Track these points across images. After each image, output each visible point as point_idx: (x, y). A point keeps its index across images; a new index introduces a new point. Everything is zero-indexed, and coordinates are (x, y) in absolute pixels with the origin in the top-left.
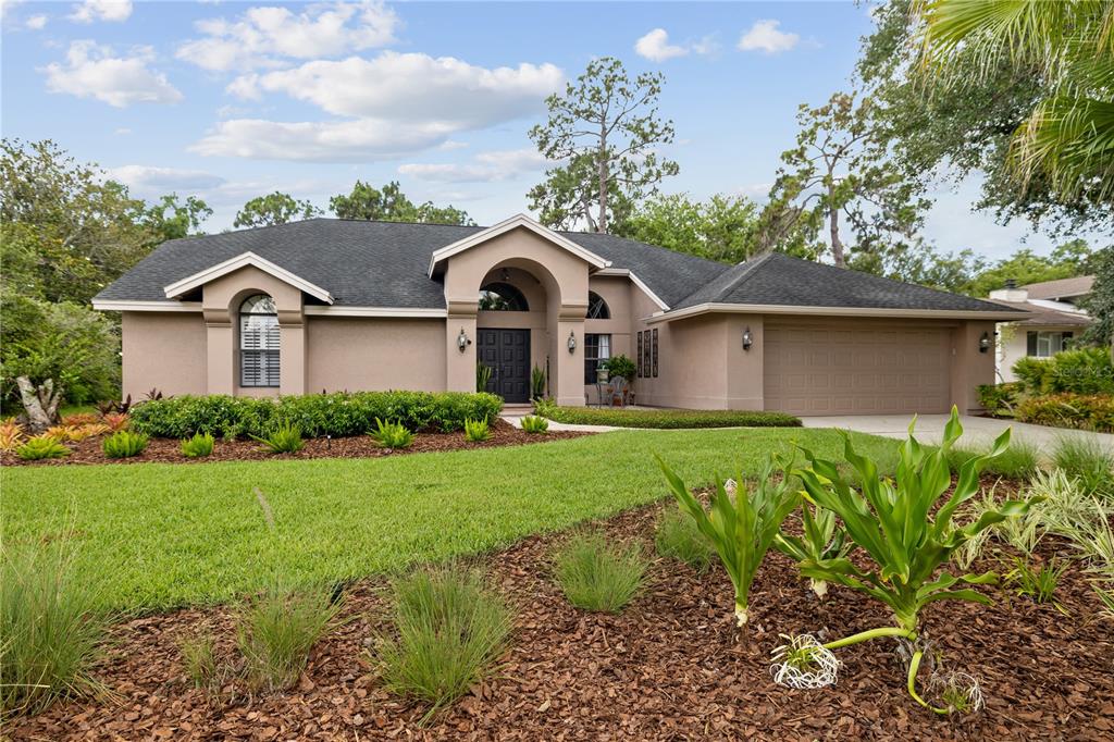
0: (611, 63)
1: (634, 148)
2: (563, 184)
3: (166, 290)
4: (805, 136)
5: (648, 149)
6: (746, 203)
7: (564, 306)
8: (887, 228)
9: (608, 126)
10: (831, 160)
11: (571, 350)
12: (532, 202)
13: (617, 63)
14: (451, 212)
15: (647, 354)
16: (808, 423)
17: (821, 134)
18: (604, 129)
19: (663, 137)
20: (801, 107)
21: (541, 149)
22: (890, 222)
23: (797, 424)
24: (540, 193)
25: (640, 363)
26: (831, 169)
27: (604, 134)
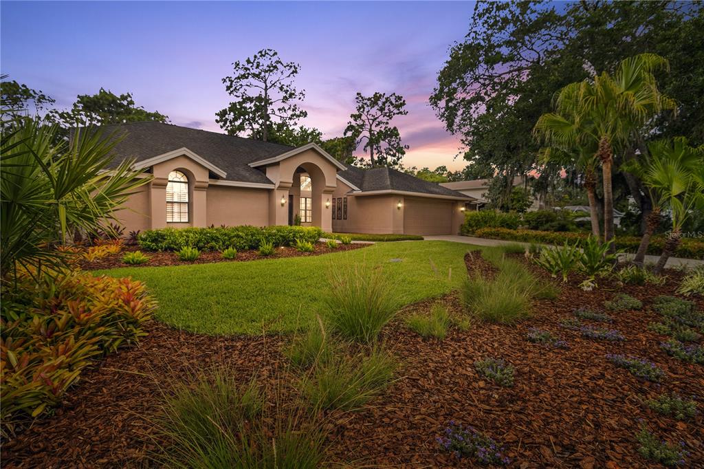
0: (272, 53)
1: (285, 99)
2: (237, 110)
4: (360, 108)
5: (292, 102)
6: (317, 132)
8: (390, 154)
9: (269, 85)
10: (371, 121)
11: (327, 207)
12: (218, 118)
13: (275, 54)
17: (366, 109)
18: (266, 86)
19: (298, 97)
20: (358, 94)
21: (227, 90)
22: (392, 153)
23: (423, 239)
24: (223, 114)
26: (371, 125)
27: (266, 89)
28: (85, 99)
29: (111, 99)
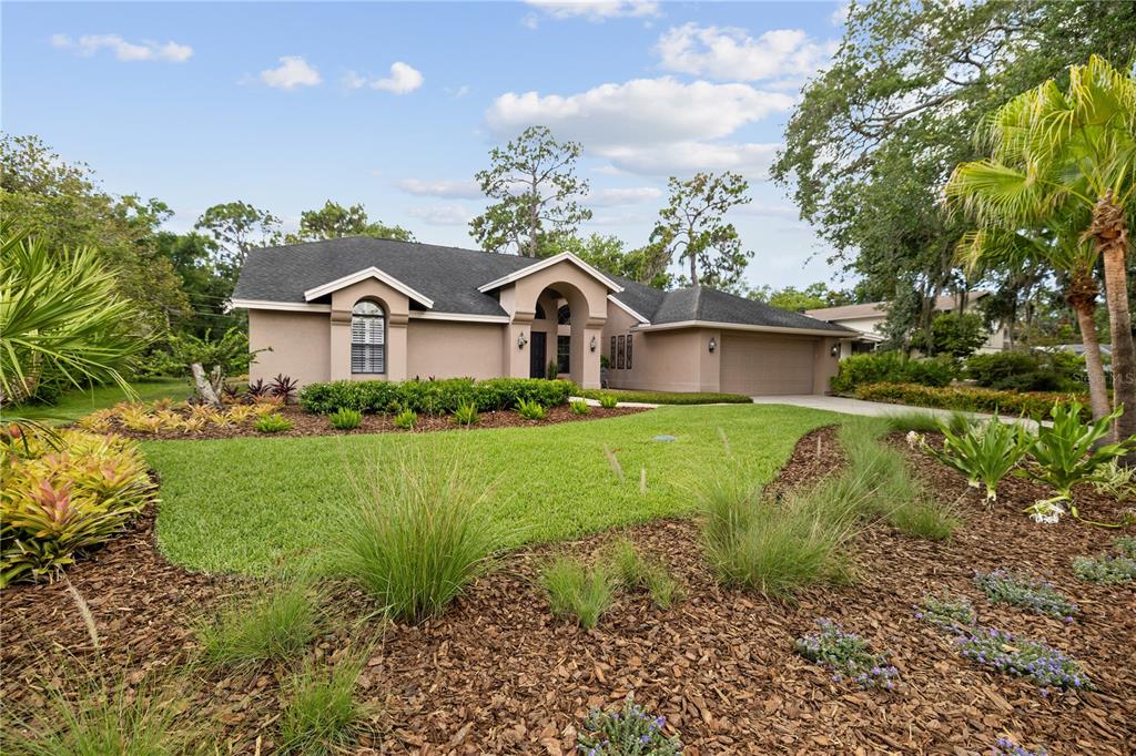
0: (542, 131)
1: (560, 195)
2: (498, 217)
3: (306, 293)
4: (675, 200)
5: (570, 198)
6: (616, 241)
7: (593, 318)
8: (724, 268)
9: (538, 178)
10: (692, 218)
11: (593, 349)
12: (472, 229)
13: (548, 131)
14: (398, 232)
15: (621, 352)
16: (757, 401)
17: (685, 200)
18: (535, 179)
19: (580, 191)
20: (671, 179)
21: (483, 189)
22: (726, 265)
23: (751, 401)
24: (479, 223)
25: (613, 358)
26: (691, 225)
27: (535, 184)
28: (310, 216)
29: (338, 213)
